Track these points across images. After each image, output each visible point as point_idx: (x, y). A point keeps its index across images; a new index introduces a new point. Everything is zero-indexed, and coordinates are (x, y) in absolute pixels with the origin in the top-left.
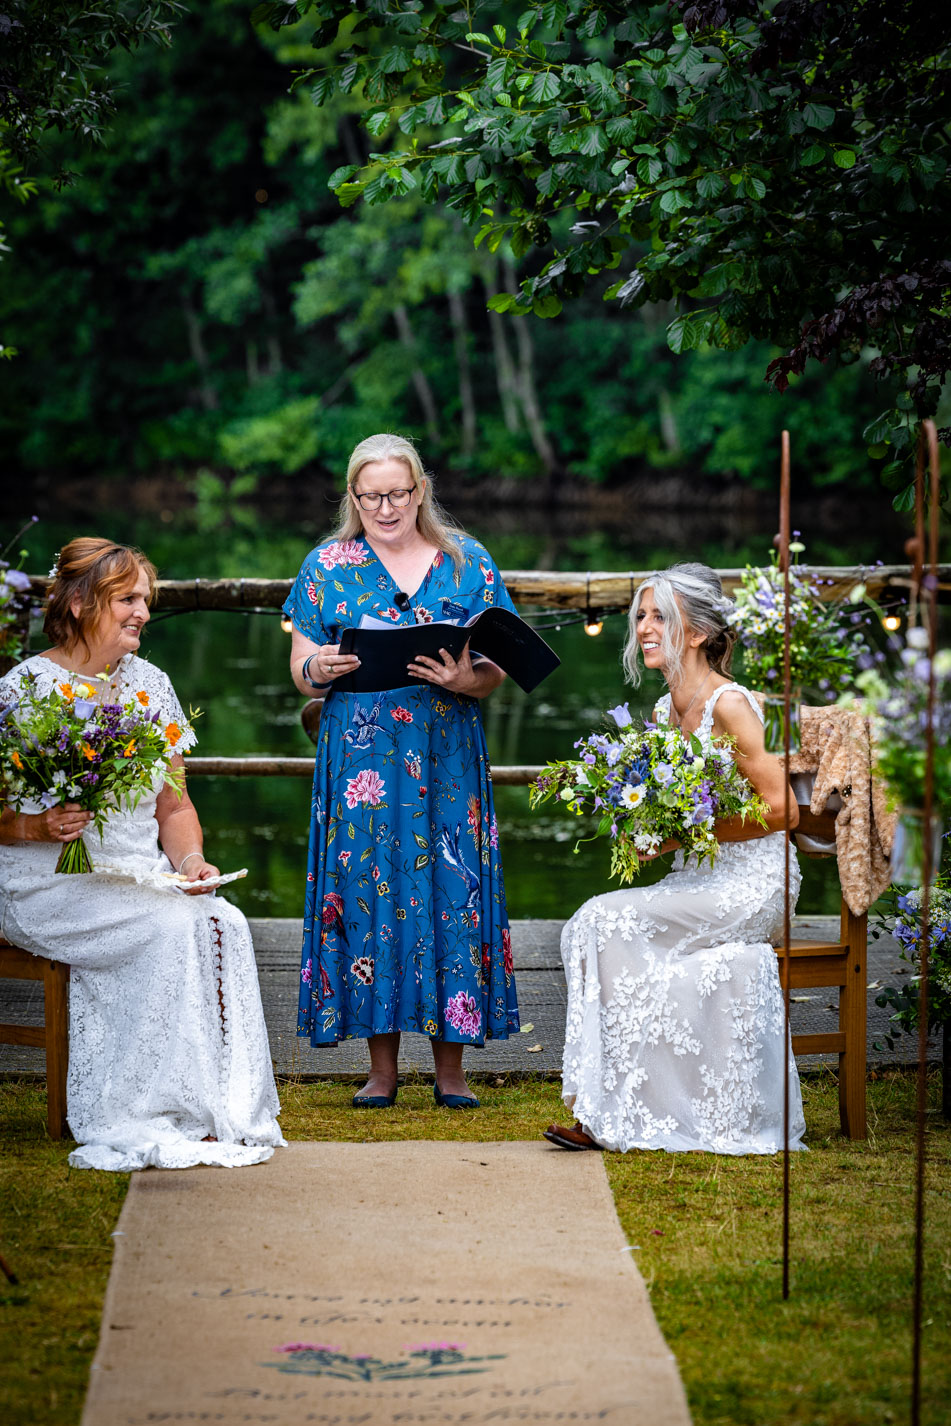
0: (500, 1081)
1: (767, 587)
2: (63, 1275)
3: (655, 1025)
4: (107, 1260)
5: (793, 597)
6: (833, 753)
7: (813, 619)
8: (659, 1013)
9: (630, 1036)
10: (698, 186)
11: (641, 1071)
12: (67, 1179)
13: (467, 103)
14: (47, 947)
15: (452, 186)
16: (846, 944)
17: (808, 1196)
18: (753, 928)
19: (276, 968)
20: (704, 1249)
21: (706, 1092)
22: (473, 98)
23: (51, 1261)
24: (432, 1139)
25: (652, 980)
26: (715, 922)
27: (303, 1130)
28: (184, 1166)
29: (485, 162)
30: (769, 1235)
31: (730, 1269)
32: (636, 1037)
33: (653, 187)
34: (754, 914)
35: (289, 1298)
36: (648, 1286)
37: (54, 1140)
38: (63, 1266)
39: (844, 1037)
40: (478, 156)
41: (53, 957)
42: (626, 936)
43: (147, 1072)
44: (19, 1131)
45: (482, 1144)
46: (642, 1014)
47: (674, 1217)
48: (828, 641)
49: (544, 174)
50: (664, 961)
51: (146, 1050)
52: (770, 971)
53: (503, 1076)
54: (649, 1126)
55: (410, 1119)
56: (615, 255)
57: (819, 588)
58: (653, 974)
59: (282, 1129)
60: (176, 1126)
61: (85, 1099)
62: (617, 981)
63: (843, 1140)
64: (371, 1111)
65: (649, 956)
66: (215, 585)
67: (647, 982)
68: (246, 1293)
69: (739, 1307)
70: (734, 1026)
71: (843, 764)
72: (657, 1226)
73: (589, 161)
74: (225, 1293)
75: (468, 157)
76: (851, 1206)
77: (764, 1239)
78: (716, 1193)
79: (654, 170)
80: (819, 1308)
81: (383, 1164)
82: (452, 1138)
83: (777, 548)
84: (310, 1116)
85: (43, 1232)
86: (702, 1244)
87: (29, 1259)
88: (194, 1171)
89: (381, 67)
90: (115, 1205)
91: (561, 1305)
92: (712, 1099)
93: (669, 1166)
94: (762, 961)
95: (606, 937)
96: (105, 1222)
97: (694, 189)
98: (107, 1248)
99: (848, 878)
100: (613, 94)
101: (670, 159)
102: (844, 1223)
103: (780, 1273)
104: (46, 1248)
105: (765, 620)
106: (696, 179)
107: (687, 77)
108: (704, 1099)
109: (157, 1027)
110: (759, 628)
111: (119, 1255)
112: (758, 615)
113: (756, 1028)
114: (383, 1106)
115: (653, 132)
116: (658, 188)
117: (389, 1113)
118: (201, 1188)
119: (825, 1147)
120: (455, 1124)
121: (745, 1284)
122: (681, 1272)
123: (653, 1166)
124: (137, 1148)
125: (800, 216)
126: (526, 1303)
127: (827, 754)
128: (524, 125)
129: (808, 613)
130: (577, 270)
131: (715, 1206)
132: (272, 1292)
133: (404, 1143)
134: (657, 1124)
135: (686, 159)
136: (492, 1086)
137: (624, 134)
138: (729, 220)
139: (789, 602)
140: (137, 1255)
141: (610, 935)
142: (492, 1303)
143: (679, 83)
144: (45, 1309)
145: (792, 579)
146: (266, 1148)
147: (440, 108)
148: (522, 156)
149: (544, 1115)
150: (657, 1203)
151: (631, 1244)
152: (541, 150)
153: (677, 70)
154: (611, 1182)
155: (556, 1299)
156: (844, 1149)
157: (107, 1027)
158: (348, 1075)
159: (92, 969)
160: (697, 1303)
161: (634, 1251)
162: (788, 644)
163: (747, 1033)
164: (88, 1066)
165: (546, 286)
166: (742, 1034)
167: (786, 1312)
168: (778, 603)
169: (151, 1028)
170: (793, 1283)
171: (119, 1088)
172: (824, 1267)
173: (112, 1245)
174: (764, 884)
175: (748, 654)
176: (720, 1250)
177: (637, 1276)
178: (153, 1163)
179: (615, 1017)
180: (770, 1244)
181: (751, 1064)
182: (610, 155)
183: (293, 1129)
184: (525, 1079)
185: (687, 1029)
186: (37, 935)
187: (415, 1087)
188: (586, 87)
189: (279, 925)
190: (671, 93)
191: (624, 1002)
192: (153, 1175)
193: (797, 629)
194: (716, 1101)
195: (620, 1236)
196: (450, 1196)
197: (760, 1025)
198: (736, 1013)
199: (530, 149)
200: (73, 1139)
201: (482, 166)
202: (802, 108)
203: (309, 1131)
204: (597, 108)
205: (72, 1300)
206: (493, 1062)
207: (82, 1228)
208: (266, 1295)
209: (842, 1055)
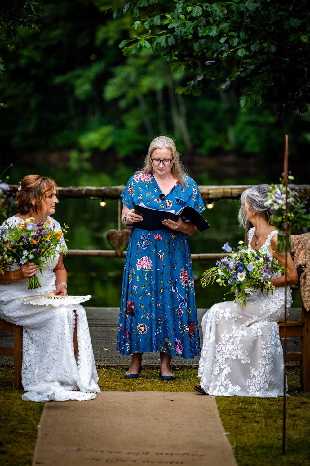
0: (177, 368)
1: (279, 192)
2: (19, 442)
3: (235, 352)
4: (35, 436)
5: (289, 196)
6: (299, 252)
7: (296, 204)
8: (236, 348)
9: (226, 355)
10: (251, 47)
11: (229, 368)
12: (21, 405)
13: (169, 18)
14: (15, 320)
15: (163, 47)
16: (303, 322)
17: (290, 414)
18: (273, 318)
19: (97, 325)
20: (253, 434)
21: (252, 376)
22: (171, 16)
23: (15, 437)
24: (153, 391)
25: (234, 336)
26: (260, 315)
27: (107, 387)
28: (64, 400)
29: (175, 39)
30: (276, 428)
31: (263, 442)
32: (228, 356)
33: (235, 47)
34: (274, 313)
35: (102, 452)
36: (233, 449)
37: (17, 390)
38: (19, 439)
39: (302, 355)
40: (173, 37)
41: (17, 324)
42: (226, 319)
43: (51, 366)
44: (4, 386)
45: (171, 393)
46: (231, 348)
47: (242, 421)
48: (301, 212)
49: (196, 44)
50: (239, 329)
51: (50, 358)
52: (276, 332)
53: (178, 366)
54: (230, 388)
55: (145, 383)
56: (221, 73)
57: (298, 192)
58: (235, 334)
59: (99, 386)
60: (61, 386)
61: (29, 375)
62: (222, 335)
63: (301, 393)
64: (131, 380)
65: (234, 327)
66: (77, 189)
67: (233, 336)
68: (86, 450)
69: (267, 457)
70: (263, 352)
71: (303, 256)
72: (236, 425)
73: (212, 38)
74: (78, 450)
75: (169, 37)
76: (306, 417)
77: (274, 430)
78: (257, 412)
79: (236, 41)
80: (296, 458)
81: (136, 400)
82: (160, 391)
83: (283, 178)
84: (109, 381)
85: (11, 426)
86: (252, 432)
87: (7, 436)
88: (67, 402)
89: (138, 5)
90: (39, 415)
91: (201, 456)
92: (254, 379)
93: (239, 402)
94: (273, 328)
95: (219, 319)
96: (35, 422)
97: (250, 48)
98: (35, 432)
99: (304, 298)
100: (221, 14)
101: (241, 37)
102: (303, 424)
103: (282, 444)
104: (13, 432)
105: (278, 204)
106: (251, 45)
107: (248, 8)
108: (251, 379)
109: (54, 350)
110: (276, 207)
111: (39, 435)
112: (276, 202)
113: (271, 352)
114: (136, 378)
115: (236, 28)
116: (237, 48)
117: (138, 381)
118: (70, 409)
119: (295, 395)
120: (161, 385)
121: (269, 448)
122: (245, 443)
123: (233, 402)
124: (47, 393)
125: (287, 59)
126: (188, 455)
127: (297, 252)
128: (190, 26)
129: (294, 202)
130: (208, 78)
131: (256, 417)
132: (95, 449)
133: (143, 392)
134: (233, 388)
135: (247, 37)
136: (174, 370)
137: (225, 28)
138: (262, 60)
139: (287, 198)
140: (46, 435)
141: (221, 318)
142: (176, 454)
143: (245, 10)
144: (12, 455)
145: (288, 189)
146: (93, 394)
147: (159, 19)
148: (188, 37)
149: (193, 382)
150: (235, 416)
151: (226, 432)
152: (195, 35)
153: (245, 6)
154: (218, 408)
155: (200, 453)
156: (302, 396)
157: (37, 349)
158: (122, 365)
159: (31, 328)
160: (251, 455)
161: (227, 435)
162: (287, 213)
163: (268, 354)
164: (30, 363)
165: (196, 84)
166: (266, 355)
167: (284, 459)
168: (283, 198)
169: (52, 350)
170: (286, 448)
171: (41, 372)
172: (297, 442)
173: (37, 431)
174: (278, 302)
175: (272, 216)
176: (259, 435)
177: (229, 445)
178: (52, 399)
179: (221, 348)
180: (277, 432)
181: (269, 366)
182: (220, 36)
183: (103, 386)
184: (186, 368)
185: (246, 354)
186: (11, 317)
187: (147, 370)
188: (211, 12)
189: (98, 310)
190: (242, 14)
191: (224, 343)
192: (53, 403)
193: (290, 207)
194: (255, 380)
195: (222, 428)
196: (160, 413)
197: (272, 351)
198: (264, 347)
199: (191, 34)
200: (23, 389)
201: (174, 40)
202: (289, 20)
203: (109, 387)
204: (216, 19)
205: (22, 452)
206: (174, 361)
207: (26, 424)
208: (93, 451)
209: (302, 362)
